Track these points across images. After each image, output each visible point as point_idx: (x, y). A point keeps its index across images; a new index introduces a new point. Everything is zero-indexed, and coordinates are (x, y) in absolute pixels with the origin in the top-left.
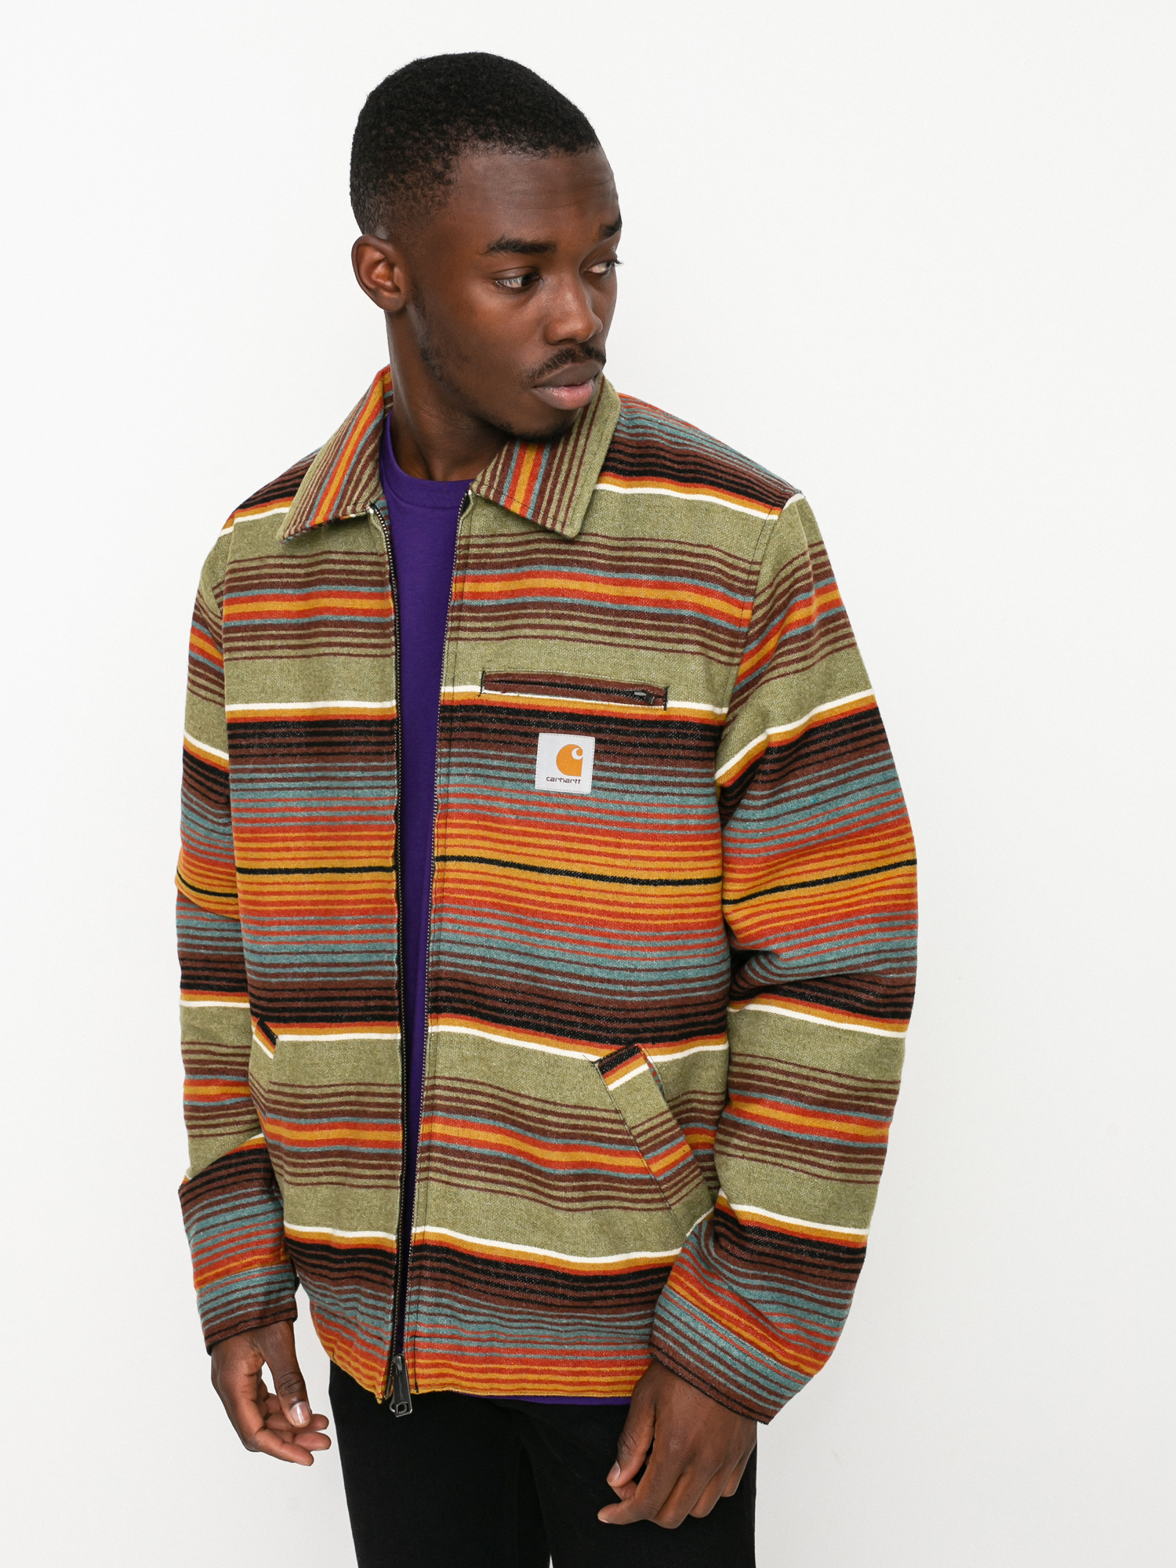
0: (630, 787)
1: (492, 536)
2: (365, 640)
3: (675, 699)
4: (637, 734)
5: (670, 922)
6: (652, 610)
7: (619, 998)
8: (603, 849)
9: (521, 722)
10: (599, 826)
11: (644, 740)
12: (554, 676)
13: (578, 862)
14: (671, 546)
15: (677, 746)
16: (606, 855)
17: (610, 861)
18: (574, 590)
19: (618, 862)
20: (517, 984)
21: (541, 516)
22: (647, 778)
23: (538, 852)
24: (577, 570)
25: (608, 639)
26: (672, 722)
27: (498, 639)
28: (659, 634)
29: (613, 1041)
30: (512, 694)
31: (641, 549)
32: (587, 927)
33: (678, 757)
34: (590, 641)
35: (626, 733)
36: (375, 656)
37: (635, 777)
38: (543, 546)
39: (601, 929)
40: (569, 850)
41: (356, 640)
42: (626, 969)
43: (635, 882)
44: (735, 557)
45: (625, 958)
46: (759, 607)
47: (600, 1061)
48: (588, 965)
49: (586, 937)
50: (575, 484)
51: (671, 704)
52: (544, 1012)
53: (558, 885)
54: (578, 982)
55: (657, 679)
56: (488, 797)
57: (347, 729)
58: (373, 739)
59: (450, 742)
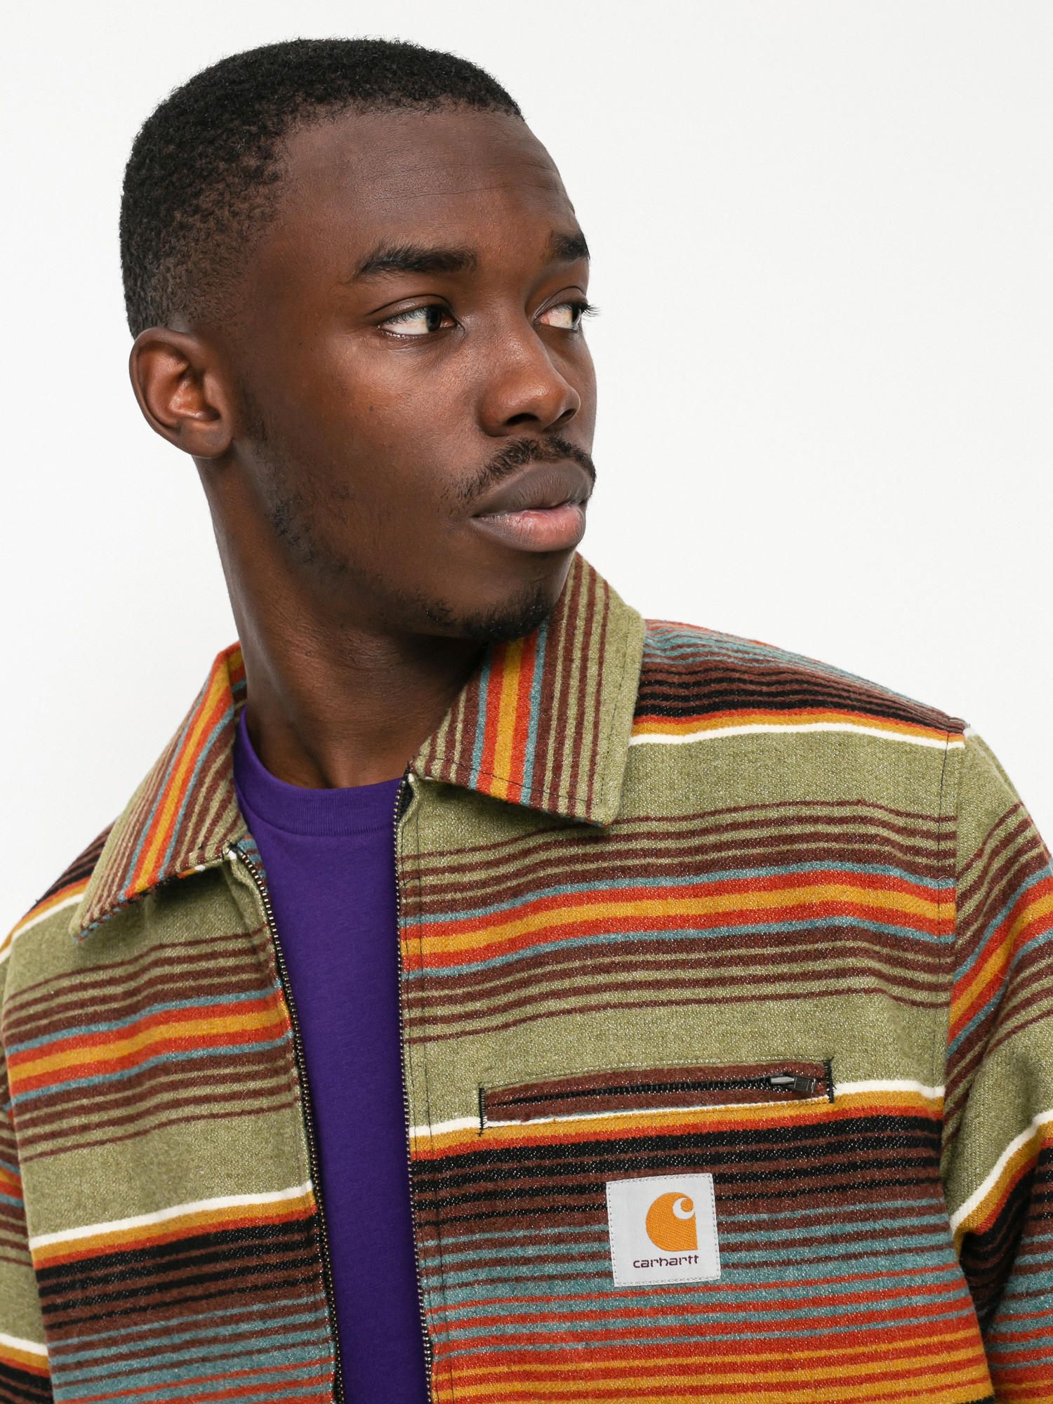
0: (792, 1254)
1: (459, 851)
2: (238, 1087)
3: (847, 1079)
4: (789, 1154)
6: (776, 928)
8: (761, 1377)
9: (568, 1169)
10: (747, 1336)
11: (803, 1162)
12: (616, 1075)
14: (791, 812)
15: (866, 1165)
18: (626, 919)
21: (546, 796)
22: (822, 1231)
24: (624, 883)
25: (701, 993)
26: (849, 1122)
27: (497, 1028)
28: (796, 968)
30: (542, 1121)
31: (735, 826)
33: (873, 1184)
34: (671, 1002)
35: (768, 1157)
36: (261, 1111)
37: (798, 1234)
38: (555, 853)
41: (221, 1089)
44: (908, 815)
46: (965, 896)
50: (596, 737)
51: (841, 1089)
55: (809, 1048)
56: (523, 1319)
57: (225, 1247)
58: (274, 1259)
59: (438, 1227)
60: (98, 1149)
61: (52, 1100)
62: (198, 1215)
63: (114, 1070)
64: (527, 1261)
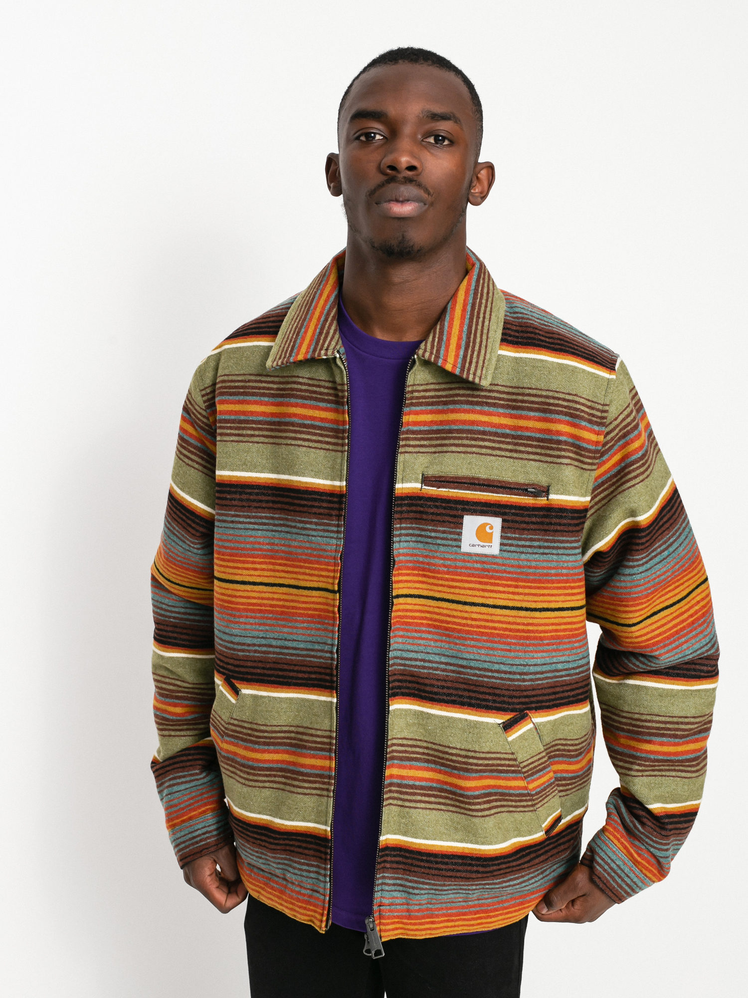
0: (524, 550)
1: (427, 384)
2: (320, 438)
3: (554, 494)
4: (529, 516)
5: (549, 634)
6: (538, 435)
7: (516, 683)
8: (506, 589)
9: (451, 508)
10: (504, 575)
11: (534, 519)
12: (473, 478)
13: (490, 598)
14: (551, 394)
15: (555, 524)
16: (509, 593)
17: (511, 596)
18: (485, 422)
19: (516, 597)
20: (447, 676)
21: (465, 373)
22: (536, 544)
23: (462, 591)
24: (486, 408)
25: (508, 454)
26: (552, 508)
27: (431, 453)
28: (543, 451)
29: (512, 710)
30: (444, 490)
31: (529, 395)
32: (496, 639)
33: (557, 531)
34: (497, 456)
35: (522, 515)
36: (328, 450)
37: (528, 543)
38: (461, 392)
39: (504, 640)
40: (483, 590)
41: (314, 438)
42: (521, 665)
43: (527, 609)
44: (592, 402)
45: (521, 658)
46: (608, 433)
47: (504, 723)
48: (497, 663)
49: (495, 645)
50: (486, 352)
51: (552, 496)
52: (466, 694)
53: (477, 613)
54: (490, 674)
55: (543, 480)
56: (426, 556)
57: (306, 496)
58: (325, 505)
59: (401, 520)
60: (256, 444)
61: (241, 422)
62: (297, 481)
63: (268, 416)
64: (431, 537)
